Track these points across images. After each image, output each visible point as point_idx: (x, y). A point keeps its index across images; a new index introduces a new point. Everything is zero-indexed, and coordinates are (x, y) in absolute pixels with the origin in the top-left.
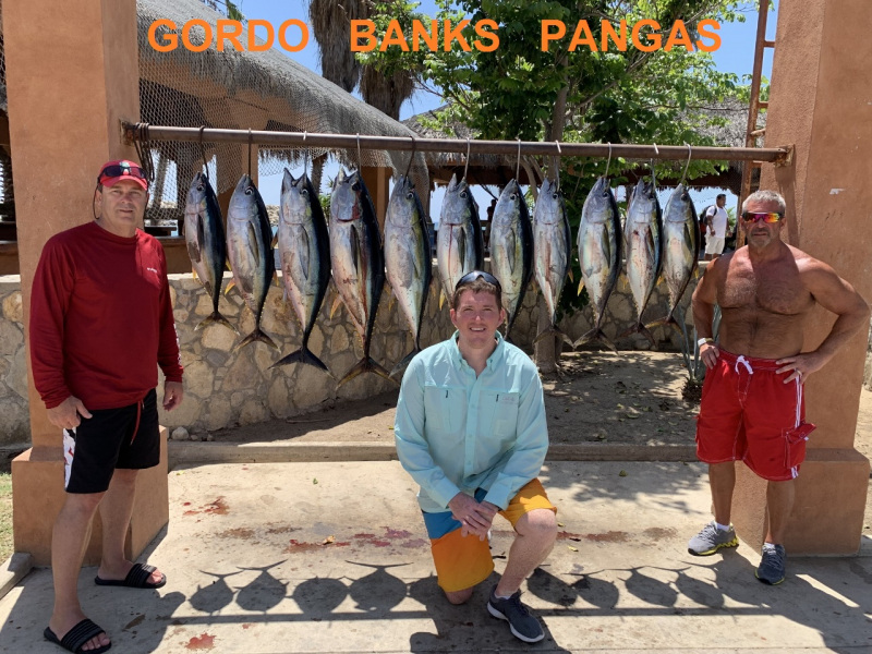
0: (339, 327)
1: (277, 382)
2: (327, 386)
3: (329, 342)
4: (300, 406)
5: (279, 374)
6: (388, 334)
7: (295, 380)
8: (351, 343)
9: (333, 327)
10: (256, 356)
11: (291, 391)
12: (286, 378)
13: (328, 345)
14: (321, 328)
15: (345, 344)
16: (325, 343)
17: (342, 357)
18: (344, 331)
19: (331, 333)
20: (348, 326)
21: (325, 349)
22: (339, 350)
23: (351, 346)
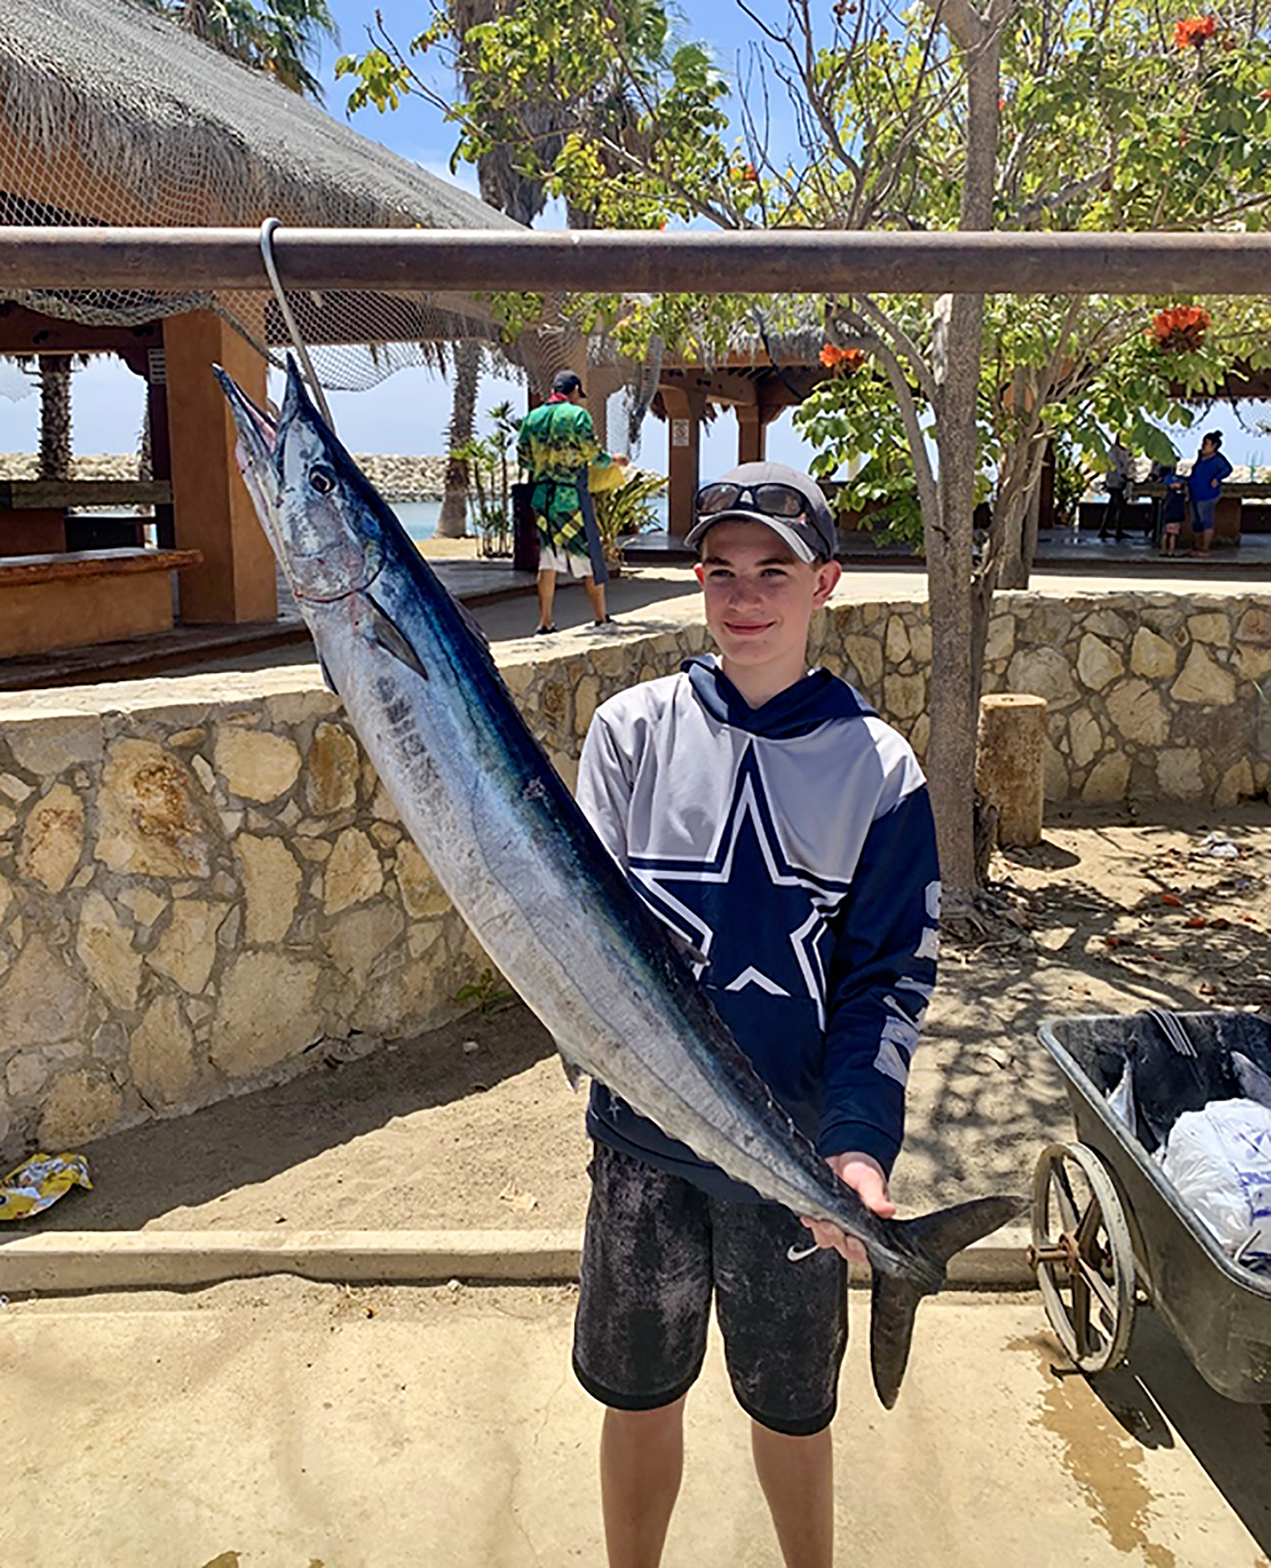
0: (350, 836)
1: (155, 1011)
2: (316, 1005)
3: (318, 880)
4: (234, 1071)
5: (161, 990)
7: (213, 1001)
8: (390, 876)
9: (331, 837)
10: (82, 948)
11: (202, 1034)
12: (183, 997)
13: (315, 890)
14: (289, 846)
15: (371, 880)
17: (363, 918)
18: (366, 844)
19: (322, 857)
20: (376, 830)
21: (306, 903)
22: (353, 899)
23: (391, 883)
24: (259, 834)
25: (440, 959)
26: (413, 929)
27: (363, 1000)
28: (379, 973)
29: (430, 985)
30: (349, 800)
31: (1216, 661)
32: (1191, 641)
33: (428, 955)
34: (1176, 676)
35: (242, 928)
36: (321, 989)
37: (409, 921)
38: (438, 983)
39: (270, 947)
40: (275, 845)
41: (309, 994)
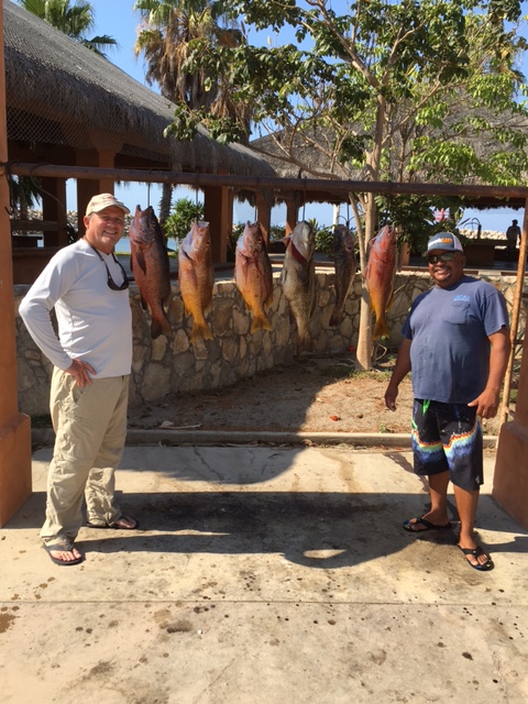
0: (181, 332)
2: (169, 382)
3: (171, 344)
4: (147, 399)
6: (224, 338)
7: (142, 377)
8: (191, 345)
9: (176, 331)
13: (171, 346)
15: (186, 345)
16: (168, 345)
17: (182, 357)
18: (185, 334)
20: (189, 331)
21: (168, 350)
22: (181, 351)
23: (191, 347)
25: (204, 373)
26: (197, 363)
27: (182, 383)
28: (187, 375)
29: (201, 381)
30: (181, 320)
33: (200, 371)
35: (151, 356)
36: (171, 378)
37: (196, 360)
38: (203, 380)
39: (158, 362)
41: (168, 378)
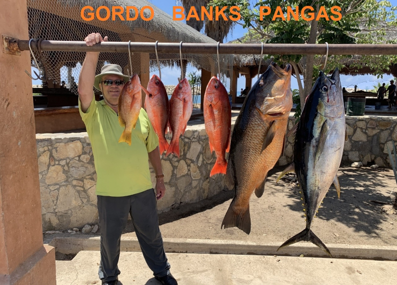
0: (182, 162)
2: (174, 196)
3: (175, 170)
8: (189, 170)
9: (178, 161)
13: (175, 172)
14: (171, 163)
15: (185, 171)
16: (173, 171)
17: (183, 179)
18: (185, 163)
19: (177, 165)
20: (187, 161)
21: (173, 175)
22: (182, 175)
23: (189, 172)
24: (165, 160)
25: (198, 188)
26: (193, 182)
27: (183, 196)
28: (186, 190)
29: (196, 193)
30: (182, 154)
31: (362, 131)
32: (357, 127)
33: (196, 187)
34: (353, 135)
36: (176, 193)
37: (192, 180)
38: (197, 193)
40: (168, 162)
41: (173, 194)
